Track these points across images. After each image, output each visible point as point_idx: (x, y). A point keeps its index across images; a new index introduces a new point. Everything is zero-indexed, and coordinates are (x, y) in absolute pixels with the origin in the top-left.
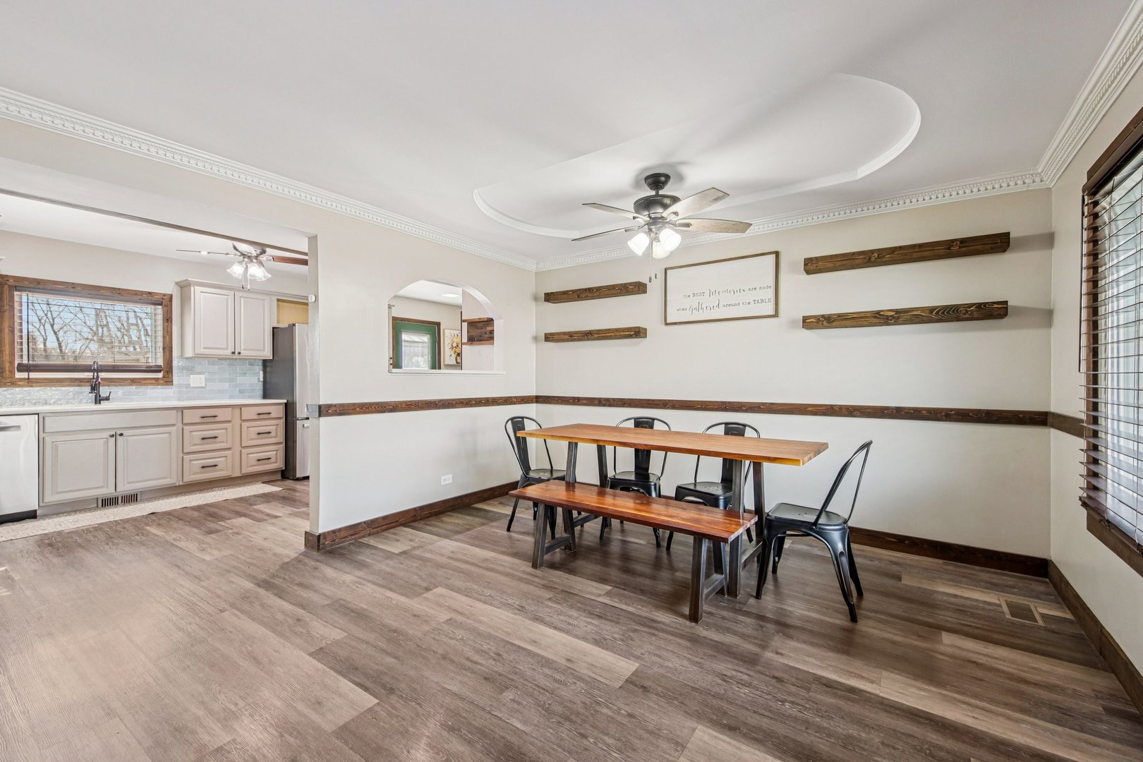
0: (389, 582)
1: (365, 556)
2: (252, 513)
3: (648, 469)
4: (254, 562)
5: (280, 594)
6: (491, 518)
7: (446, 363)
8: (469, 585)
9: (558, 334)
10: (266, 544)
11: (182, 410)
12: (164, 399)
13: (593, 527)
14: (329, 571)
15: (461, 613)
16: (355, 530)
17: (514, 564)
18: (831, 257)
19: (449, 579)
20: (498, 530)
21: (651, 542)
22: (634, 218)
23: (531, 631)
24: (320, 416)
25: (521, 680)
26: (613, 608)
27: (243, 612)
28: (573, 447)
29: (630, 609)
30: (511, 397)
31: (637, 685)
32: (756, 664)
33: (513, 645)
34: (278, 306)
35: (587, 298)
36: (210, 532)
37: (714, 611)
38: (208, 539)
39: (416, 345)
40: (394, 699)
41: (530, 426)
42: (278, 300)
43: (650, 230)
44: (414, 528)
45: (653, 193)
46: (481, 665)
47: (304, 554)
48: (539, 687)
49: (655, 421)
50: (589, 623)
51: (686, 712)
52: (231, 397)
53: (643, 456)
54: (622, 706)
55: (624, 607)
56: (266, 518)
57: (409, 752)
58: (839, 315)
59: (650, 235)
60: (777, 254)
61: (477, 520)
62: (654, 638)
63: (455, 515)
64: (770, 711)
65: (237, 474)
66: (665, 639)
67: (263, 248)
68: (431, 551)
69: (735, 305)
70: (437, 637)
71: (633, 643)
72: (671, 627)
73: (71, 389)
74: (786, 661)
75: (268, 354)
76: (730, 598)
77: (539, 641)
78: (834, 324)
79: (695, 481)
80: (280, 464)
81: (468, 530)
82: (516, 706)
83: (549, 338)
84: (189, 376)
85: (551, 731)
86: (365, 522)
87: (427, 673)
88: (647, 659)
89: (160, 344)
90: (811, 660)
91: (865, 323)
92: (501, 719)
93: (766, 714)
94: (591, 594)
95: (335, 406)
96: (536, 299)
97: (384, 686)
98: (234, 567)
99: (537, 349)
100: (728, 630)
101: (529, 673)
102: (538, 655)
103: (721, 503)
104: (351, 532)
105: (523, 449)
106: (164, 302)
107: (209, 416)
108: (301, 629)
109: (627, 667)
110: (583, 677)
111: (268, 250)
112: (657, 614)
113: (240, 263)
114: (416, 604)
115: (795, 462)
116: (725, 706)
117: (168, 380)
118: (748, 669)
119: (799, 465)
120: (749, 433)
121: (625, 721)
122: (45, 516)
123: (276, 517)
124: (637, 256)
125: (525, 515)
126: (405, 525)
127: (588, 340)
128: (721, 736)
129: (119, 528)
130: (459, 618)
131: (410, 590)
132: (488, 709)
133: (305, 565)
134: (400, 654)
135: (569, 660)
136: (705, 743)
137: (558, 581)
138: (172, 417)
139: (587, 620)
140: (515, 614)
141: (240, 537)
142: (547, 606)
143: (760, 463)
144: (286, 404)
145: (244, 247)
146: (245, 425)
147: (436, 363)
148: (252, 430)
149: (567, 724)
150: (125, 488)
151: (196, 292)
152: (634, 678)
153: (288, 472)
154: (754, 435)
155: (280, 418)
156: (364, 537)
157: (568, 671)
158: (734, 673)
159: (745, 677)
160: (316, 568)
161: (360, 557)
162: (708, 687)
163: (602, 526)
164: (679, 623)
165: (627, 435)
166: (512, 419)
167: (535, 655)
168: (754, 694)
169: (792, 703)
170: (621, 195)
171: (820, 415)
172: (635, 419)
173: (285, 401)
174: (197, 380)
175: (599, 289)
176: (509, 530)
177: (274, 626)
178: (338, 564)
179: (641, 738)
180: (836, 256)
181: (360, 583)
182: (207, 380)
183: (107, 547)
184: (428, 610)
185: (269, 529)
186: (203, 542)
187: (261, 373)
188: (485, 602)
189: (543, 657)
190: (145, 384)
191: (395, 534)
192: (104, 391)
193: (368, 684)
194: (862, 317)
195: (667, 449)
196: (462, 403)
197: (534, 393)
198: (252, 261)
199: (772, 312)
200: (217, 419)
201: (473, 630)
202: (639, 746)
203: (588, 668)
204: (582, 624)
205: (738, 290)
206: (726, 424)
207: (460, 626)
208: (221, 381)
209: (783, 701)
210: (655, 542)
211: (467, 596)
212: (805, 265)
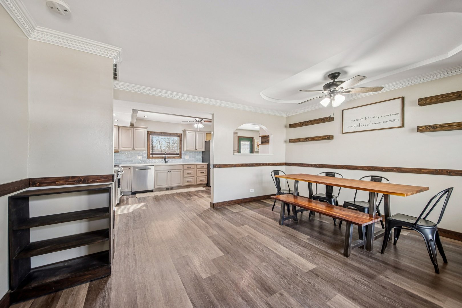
0: (231, 220)
1: (226, 212)
2: (199, 196)
3: (332, 193)
4: (197, 209)
5: (203, 219)
6: (267, 205)
7: (256, 151)
8: (256, 226)
9: (294, 139)
10: (201, 204)
11: (183, 165)
12: (180, 162)
13: (306, 213)
14: (215, 215)
15: (252, 235)
16: (223, 203)
17: (273, 222)
18: (435, 96)
19: (250, 223)
20: (269, 210)
21: (332, 223)
22: (322, 92)
23: (275, 245)
24: (214, 168)
25: (269, 260)
26: (309, 245)
27: (193, 222)
28: (296, 182)
29: (317, 246)
30: (275, 163)
31: (314, 273)
32: (374, 279)
33: (269, 248)
34: (206, 135)
35: (306, 125)
36: (188, 199)
37: (357, 255)
38: (188, 201)
39: (245, 146)
40: (229, 255)
41: (280, 173)
42: (206, 133)
43: (331, 96)
44: (241, 205)
45: (332, 81)
46: (256, 252)
47: (210, 209)
48: (275, 264)
49: (336, 174)
50: (298, 248)
51: (333, 288)
52: (195, 162)
53: (329, 188)
54: (306, 279)
55: (314, 245)
56: (202, 197)
57: (231, 271)
58: (440, 125)
59: (331, 98)
60: (403, 98)
61: (262, 205)
62: (325, 259)
63: (255, 203)
64: (375, 298)
65: (196, 184)
66: (330, 260)
67: (202, 119)
68: (245, 213)
69: (379, 123)
70: (243, 240)
71: (315, 258)
72: (334, 256)
73: (161, 159)
74: (390, 281)
75: (203, 149)
76: (367, 251)
77: (278, 249)
78: (437, 129)
79: (355, 200)
80: (206, 182)
81: (258, 208)
82: (266, 268)
83: (291, 141)
84: (185, 156)
85: (277, 279)
86: (226, 201)
87: (239, 250)
88: (320, 265)
89: (179, 147)
90: (404, 283)
91: (457, 128)
92: (260, 270)
93: (373, 298)
94: (301, 238)
95: (218, 165)
96: (286, 127)
97: (226, 251)
98: (193, 210)
99: (286, 145)
100: (362, 263)
101: (272, 259)
102: (277, 254)
103: (366, 210)
104: (222, 204)
105: (278, 182)
106: (180, 136)
107: (189, 167)
108: (207, 230)
109: (311, 266)
110: (292, 265)
111: (203, 119)
112: (329, 250)
113: (196, 123)
114: (238, 229)
115: (402, 195)
116: (353, 290)
117: (180, 157)
118: (369, 280)
119: (404, 196)
120: (383, 181)
121: (307, 284)
122: (155, 191)
123: (204, 197)
124: (325, 107)
125: (279, 206)
126: (238, 204)
127: (307, 141)
128: (348, 300)
129: (169, 196)
130: (251, 236)
131: (238, 224)
132: (257, 266)
133: (209, 212)
134: (232, 243)
135: (288, 258)
136: (340, 300)
137: (288, 231)
138: (181, 167)
139: (298, 246)
140: (270, 239)
141: (195, 202)
142: (283, 238)
143: (387, 195)
144: (208, 164)
145: (198, 119)
146: (198, 170)
147: (252, 151)
148: (199, 171)
149: (283, 279)
150: (171, 185)
151: (187, 132)
152: (313, 271)
153: (208, 184)
154: (386, 182)
155: (206, 168)
156: (226, 206)
157: (287, 261)
158: (361, 280)
159: (366, 283)
160: (212, 213)
161: (224, 212)
162: (347, 282)
163: (310, 214)
164: (338, 256)
165: (322, 179)
166: (274, 171)
167: (275, 253)
168: (368, 289)
169: (389, 298)
170: (317, 84)
171: (429, 174)
172: (326, 173)
173: (207, 163)
174: (187, 157)
175: (311, 121)
176: (273, 210)
177: (200, 227)
178: (218, 213)
179: (312, 291)
180: (438, 96)
181: (223, 220)
182: (189, 157)
183: (166, 200)
184: (242, 231)
185: (202, 200)
186: (186, 202)
187: (202, 155)
188: (260, 233)
189: (278, 255)
190: (176, 158)
191: (235, 206)
192: (167, 160)
193: (222, 249)
194: (455, 125)
195: (341, 186)
196: (257, 165)
197: (285, 162)
198: (199, 123)
199: (400, 125)
200: (191, 168)
201: (255, 240)
202: (310, 293)
203: (295, 263)
204: (295, 247)
205: (381, 116)
206: (372, 176)
207: (251, 238)
208: (193, 157)
209: (384, 296)
210: (334, 224)
211: (255, 229)
212: (419, 102)
